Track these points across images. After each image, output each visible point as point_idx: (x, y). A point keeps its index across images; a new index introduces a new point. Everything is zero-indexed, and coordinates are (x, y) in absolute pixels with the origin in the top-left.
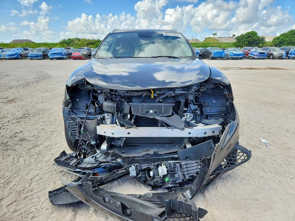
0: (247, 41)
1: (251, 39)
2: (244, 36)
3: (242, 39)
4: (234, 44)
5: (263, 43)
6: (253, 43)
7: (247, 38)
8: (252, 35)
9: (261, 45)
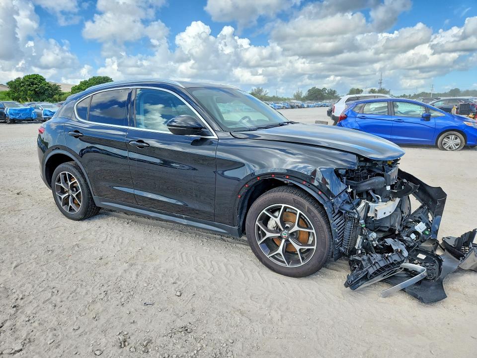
0: (32, 91)
1: (37, 88)
2: (23, 82)
3: (22, 87)
4: (8, 94)
5: (60, 95)
6: (43, 93)
7: (29, 85)
8: (36, 81)
9: (56, 97)
